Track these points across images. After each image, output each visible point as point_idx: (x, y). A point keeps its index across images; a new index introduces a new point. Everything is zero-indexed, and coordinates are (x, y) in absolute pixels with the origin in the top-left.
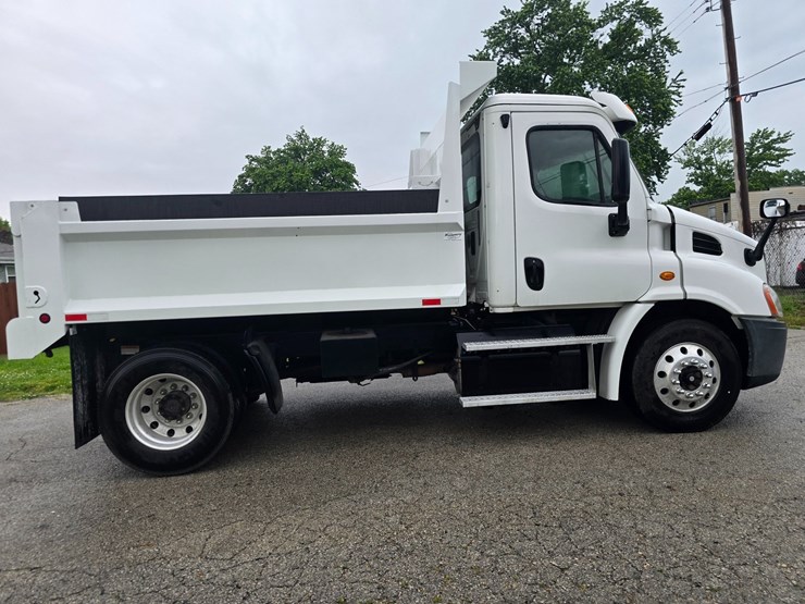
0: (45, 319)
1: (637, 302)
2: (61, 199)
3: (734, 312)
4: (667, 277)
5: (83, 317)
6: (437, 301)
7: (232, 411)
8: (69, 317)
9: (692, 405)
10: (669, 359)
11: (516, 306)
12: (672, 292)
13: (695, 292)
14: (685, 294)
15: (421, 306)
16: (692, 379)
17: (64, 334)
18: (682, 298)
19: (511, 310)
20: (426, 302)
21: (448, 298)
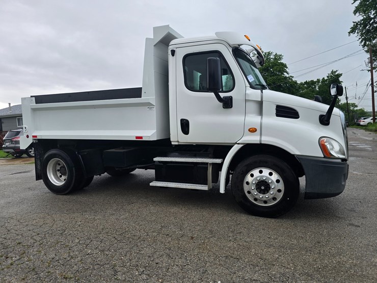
0: (28, 137)
1: (236, 143)
2: (31, 96)
3: (292, 153)
4: (253, 131)
5: (36, 136)
6: (141, 138)
7: (74, 174)
8: (33, 136)
9: (265, 202)
10: (252, 175)
11: (178, 142)
12: (254, 139)
13: (267, 140)
14: (260, 140)
15: (135, 139)
16: (263, 188)
17: (32, 142)
18: (259, 142)
19: (177, 143)
20: (137, 137)
21: (146, 136)
